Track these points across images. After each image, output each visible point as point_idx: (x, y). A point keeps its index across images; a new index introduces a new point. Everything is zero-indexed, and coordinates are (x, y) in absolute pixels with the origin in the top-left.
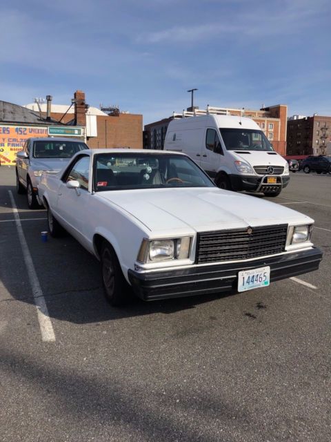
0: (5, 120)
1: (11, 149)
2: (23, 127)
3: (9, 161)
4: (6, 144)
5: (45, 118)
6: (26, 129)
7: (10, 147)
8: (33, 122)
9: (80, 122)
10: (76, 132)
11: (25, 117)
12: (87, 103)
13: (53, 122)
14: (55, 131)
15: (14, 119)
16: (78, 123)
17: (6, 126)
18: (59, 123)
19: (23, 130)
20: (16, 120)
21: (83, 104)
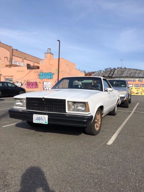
0: (135, 76)
1: (136, 88)
3: (134, 93)
4: (134, 86)
6: (143, 80)
7: (135, 87)
17: (134, 79)
19: (141, 80)
20: (139, 76)
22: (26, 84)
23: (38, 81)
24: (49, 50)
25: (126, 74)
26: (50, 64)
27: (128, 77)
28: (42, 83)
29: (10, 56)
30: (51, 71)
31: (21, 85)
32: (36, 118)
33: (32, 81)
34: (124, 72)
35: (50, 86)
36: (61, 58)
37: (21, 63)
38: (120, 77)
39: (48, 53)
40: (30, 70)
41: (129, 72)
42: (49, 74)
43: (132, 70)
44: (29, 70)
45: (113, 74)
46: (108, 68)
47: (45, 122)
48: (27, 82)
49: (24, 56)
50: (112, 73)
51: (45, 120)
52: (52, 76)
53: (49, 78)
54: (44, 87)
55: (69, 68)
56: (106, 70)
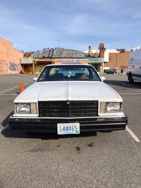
0: (73, 57)
2: (79, 59)
5: (88, 55)
6: (80, 60)
8: (83, 57)
9: (102, 56)
10: (100, 60)
11: (80, 56)
12: (105, 48)
13: (91, 56)
14: (91, 60)
15: (76, 56)
16: (101, 56)
17: (73, 60)
18: (94, 57)
19: (79, 61)
20: (77, 57)
21: (103, 48)
25: (65, 55)
27: (67, 58)
32: (62, 128)
34: (63, 53)
38: (60, 58)
41: (67, 53)
43: (69, 51)
45: (53, 54)
46: (46, 49)
47: (75, 131)
50: (51, 53)
51: (75, 129)
55: (6, 48)
56: (45, 50)
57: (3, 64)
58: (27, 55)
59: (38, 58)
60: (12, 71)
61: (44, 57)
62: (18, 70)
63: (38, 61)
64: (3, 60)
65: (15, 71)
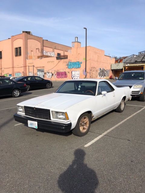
22: (56, 74)
23: (67, 70)
24: (76, 38)
26: (78, 53)
28: (70, 72)
29: (41, 47)
30: (78, 59)
31: (51, 75)
33: (62, 71)
35: (78, 75)
36: (88, 47)
37: (52, 53)
39: (75, 42)
40: (60, 60)
42: (76, 63)
44: (58, 60)
48: (57, 72)
49: (54, 46)
52: (80, 65)
53: (77, 68)
54: (72, 76)
55: (97, 56)
56: (140, 54)
57: (93, 71)
58: (119, 61)
59: (130, 63)
60: (101, 77)
61: (136, 62)
62: (108, 76)
63: (129, 66)
64: (93, 67)
65: (105, 77)
